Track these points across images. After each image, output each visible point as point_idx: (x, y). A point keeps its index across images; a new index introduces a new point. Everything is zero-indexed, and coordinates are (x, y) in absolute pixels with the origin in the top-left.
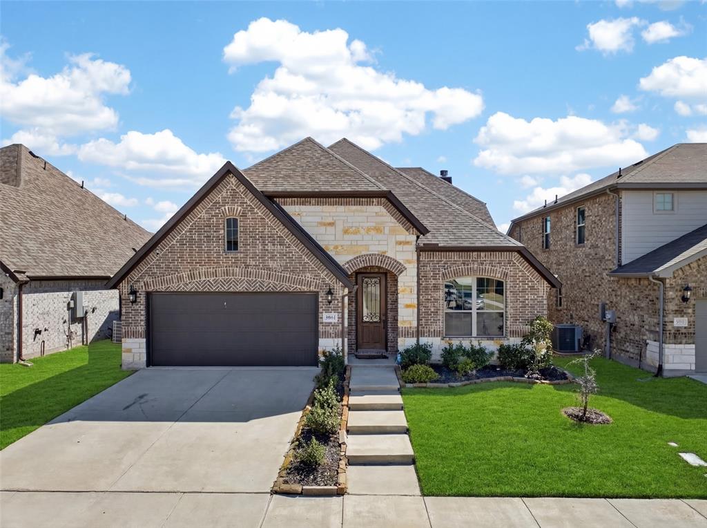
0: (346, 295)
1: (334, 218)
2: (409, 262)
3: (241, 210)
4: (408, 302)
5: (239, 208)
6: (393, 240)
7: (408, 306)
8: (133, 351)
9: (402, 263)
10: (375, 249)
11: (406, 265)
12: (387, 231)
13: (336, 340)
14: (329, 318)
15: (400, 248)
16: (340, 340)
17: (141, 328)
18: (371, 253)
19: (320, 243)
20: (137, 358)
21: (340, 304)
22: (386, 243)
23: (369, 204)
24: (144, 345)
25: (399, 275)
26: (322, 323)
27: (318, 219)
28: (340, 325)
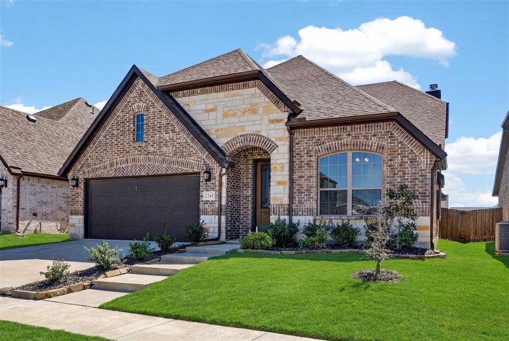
0: (224, 174)
1: (216, 104)
2: (280, 139)
3: (145, 106)
4: (280, 179)
5: (144, 104)
6: (266, 119)
7: (280, 183)
8: (76, 226)
9: (274, 141)
10: (250, 130)
11: (278, 143)
12: (261, 111)
13: (213, 216)
14: (208, 196)
15: (272, 126)
16: (217, 217)
17: (81, 208)
18: (246, 133)
19: (204, 128)
20: (78, 232)
21: (217, 183)
22: (259, 122)
23: (245, 86)
24: (82, 221)
25: (271, 152)
26: (202, 201)
27: (203, 107)
28: (217, 203)
